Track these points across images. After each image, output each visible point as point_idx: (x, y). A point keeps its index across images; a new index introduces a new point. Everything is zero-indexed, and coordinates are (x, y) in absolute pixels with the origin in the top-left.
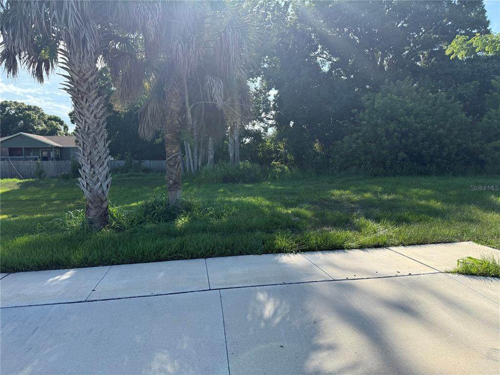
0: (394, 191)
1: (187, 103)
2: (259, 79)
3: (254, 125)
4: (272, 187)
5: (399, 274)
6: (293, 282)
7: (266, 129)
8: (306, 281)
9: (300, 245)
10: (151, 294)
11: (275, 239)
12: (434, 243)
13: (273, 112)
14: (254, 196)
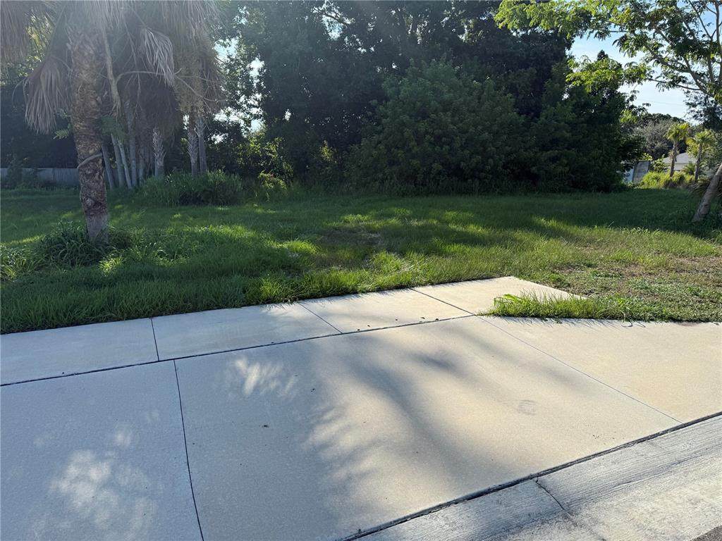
0: (425, 216)
1: (110, 72)
2: (234, 42)
3: (228, 114)
4: (259, 211)
5: (423, 320)
6: (286, 341)
7: (248, 122)
8: (304, 338)
9: (298, 291)
10: (61, 375)
11: (261, 284)
12: (469, 280)
13: (259, 96)
14: (230, 223)
